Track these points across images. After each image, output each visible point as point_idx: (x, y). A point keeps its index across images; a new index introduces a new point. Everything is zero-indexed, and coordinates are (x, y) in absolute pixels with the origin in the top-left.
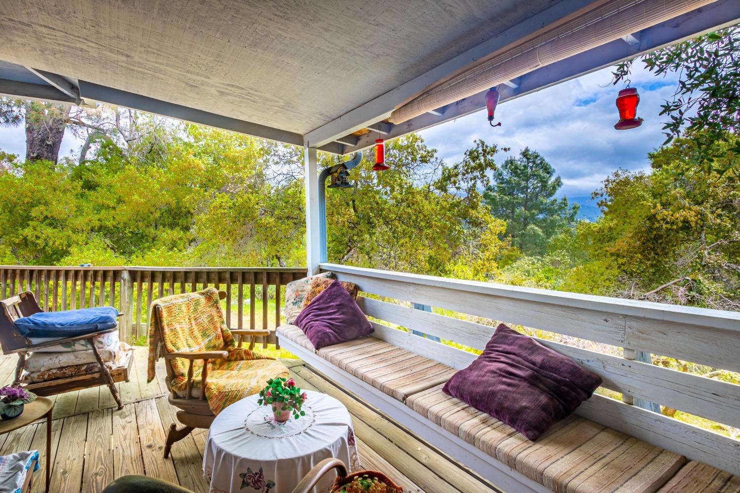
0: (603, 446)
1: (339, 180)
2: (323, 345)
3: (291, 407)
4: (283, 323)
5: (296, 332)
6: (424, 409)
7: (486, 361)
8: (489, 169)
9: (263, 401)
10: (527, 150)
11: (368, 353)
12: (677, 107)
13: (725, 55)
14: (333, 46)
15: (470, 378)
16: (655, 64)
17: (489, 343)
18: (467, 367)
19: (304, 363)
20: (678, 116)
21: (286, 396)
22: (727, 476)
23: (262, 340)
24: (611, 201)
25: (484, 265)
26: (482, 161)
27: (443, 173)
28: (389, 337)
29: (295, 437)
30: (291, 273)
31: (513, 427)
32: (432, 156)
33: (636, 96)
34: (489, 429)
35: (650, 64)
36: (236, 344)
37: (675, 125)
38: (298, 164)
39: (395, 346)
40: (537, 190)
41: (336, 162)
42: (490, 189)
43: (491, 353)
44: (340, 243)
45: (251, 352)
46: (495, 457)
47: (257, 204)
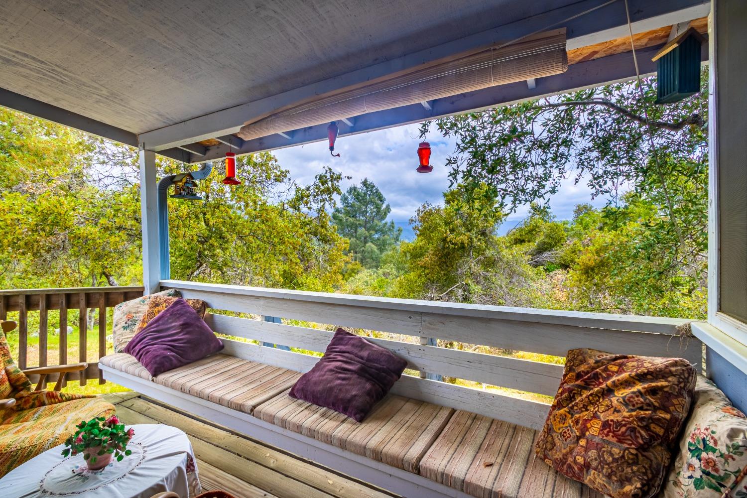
0: (407, 413)
1: (184, 190)
2: (162, 370)
3: (112, 449)
4: (109, 352)
5: (126, 360)
6: (271, 416)
7: (326, 362)
8: (335, 193)
9: (71, 450)
10: (366, 180)
11: (216, 371)
12: (456, 161)
13: (480, 130)
14: (171, 42)
15: (313, 379)
16: (444, 128)
17: (329, 346)
18: (311, 369)
19: (138, 395)
20: (456, 169)
21: (104, 438)
22: (474, 416)
23: (79, 376)
24: (421, 226)
25: (331, 277)
26: (330, 185)
27: (296, 193)
28: (241, 352)
29: (116, 483)
30: (121, 293)
31: (345, 414)
32: (285, 176)
33: (429, 148)
34: (327, 420)
35: (441, 127)
36: (34, 387)
37: (454, 174)
38: (134, 167)
39: (246, 360)
40: (374, 214)
41: (182, 171)
42: (337, 210)
43: (330, 354)
44: (189, 257)
45: (58, 393)
46: (331, 443)
47: (74, 210)
